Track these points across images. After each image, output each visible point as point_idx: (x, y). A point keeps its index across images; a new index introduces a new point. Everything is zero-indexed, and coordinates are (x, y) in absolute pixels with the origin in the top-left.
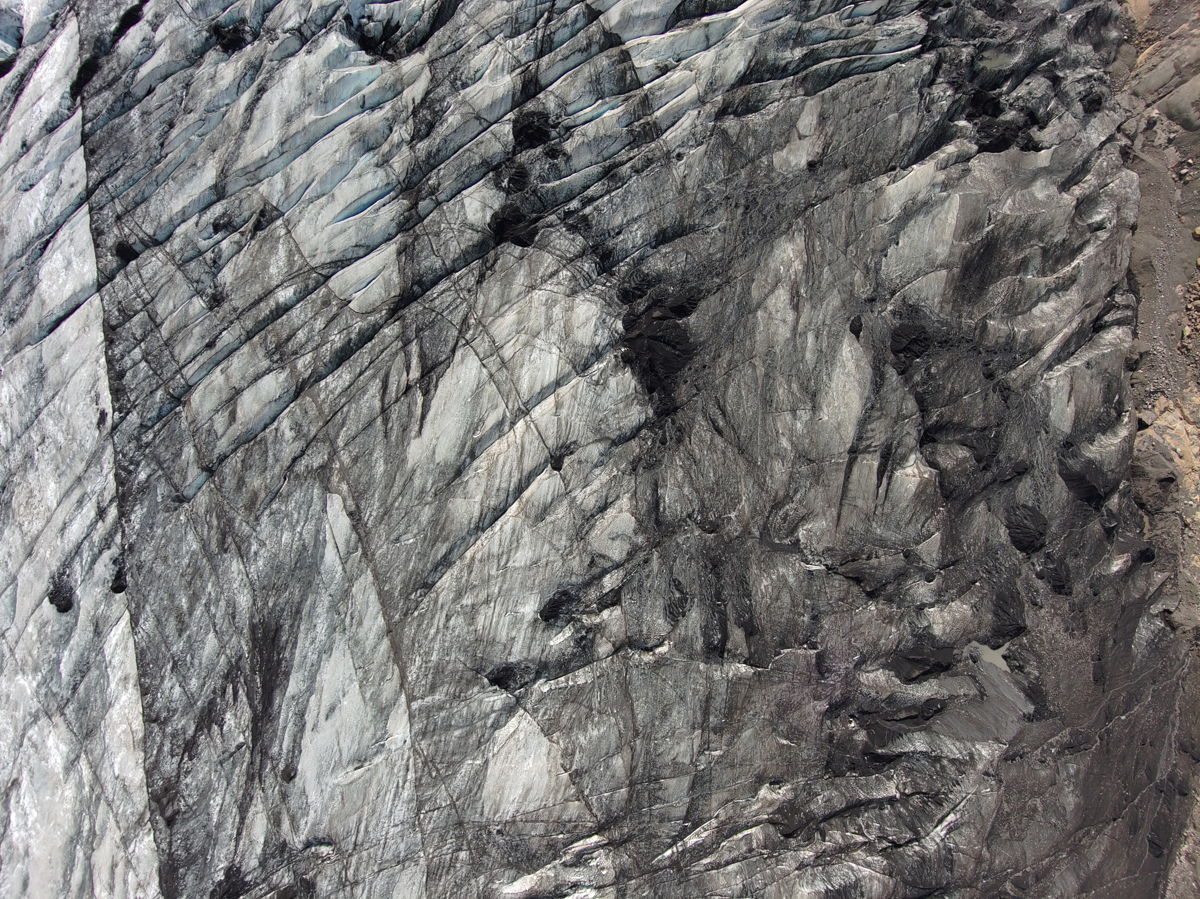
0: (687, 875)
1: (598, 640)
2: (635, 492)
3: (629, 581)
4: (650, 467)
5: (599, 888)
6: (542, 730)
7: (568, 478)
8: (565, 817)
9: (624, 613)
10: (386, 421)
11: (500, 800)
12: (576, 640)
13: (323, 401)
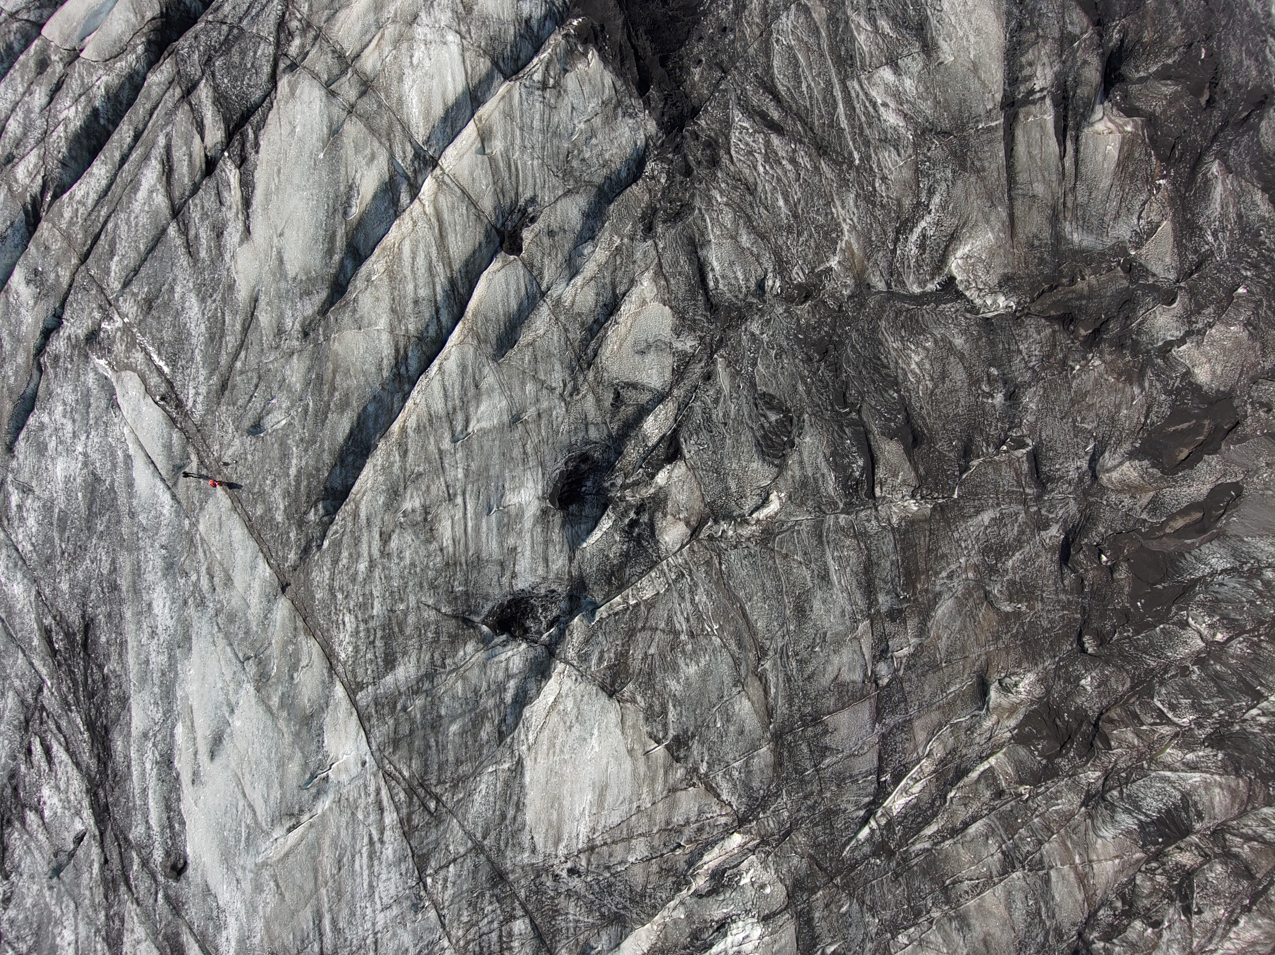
0: (905, 860)
1: (660, 524)
2: (660, 265)
3: (688, 417)
4: (675, 217)
5: (765, 919)
6: (603, 688)
7: (537, 263)
8: (678, 819)
9: (692, 468)
10: (184, 231)
11: (560, 820)
12: (624, 531)
13: (71, 223)
